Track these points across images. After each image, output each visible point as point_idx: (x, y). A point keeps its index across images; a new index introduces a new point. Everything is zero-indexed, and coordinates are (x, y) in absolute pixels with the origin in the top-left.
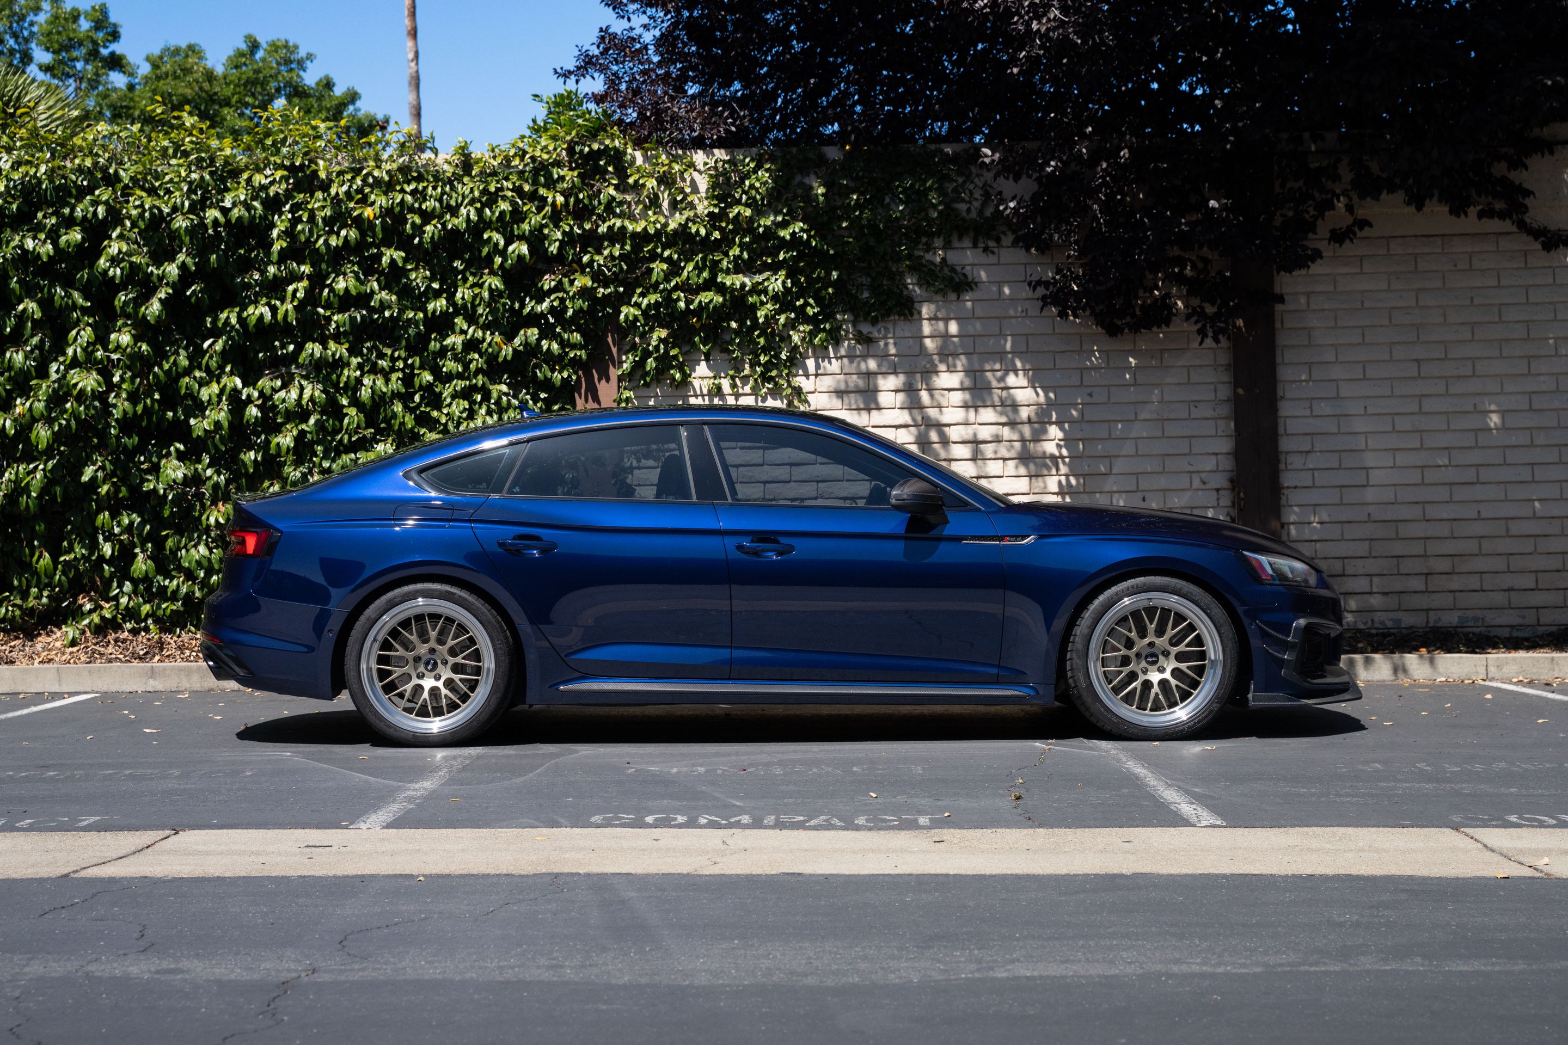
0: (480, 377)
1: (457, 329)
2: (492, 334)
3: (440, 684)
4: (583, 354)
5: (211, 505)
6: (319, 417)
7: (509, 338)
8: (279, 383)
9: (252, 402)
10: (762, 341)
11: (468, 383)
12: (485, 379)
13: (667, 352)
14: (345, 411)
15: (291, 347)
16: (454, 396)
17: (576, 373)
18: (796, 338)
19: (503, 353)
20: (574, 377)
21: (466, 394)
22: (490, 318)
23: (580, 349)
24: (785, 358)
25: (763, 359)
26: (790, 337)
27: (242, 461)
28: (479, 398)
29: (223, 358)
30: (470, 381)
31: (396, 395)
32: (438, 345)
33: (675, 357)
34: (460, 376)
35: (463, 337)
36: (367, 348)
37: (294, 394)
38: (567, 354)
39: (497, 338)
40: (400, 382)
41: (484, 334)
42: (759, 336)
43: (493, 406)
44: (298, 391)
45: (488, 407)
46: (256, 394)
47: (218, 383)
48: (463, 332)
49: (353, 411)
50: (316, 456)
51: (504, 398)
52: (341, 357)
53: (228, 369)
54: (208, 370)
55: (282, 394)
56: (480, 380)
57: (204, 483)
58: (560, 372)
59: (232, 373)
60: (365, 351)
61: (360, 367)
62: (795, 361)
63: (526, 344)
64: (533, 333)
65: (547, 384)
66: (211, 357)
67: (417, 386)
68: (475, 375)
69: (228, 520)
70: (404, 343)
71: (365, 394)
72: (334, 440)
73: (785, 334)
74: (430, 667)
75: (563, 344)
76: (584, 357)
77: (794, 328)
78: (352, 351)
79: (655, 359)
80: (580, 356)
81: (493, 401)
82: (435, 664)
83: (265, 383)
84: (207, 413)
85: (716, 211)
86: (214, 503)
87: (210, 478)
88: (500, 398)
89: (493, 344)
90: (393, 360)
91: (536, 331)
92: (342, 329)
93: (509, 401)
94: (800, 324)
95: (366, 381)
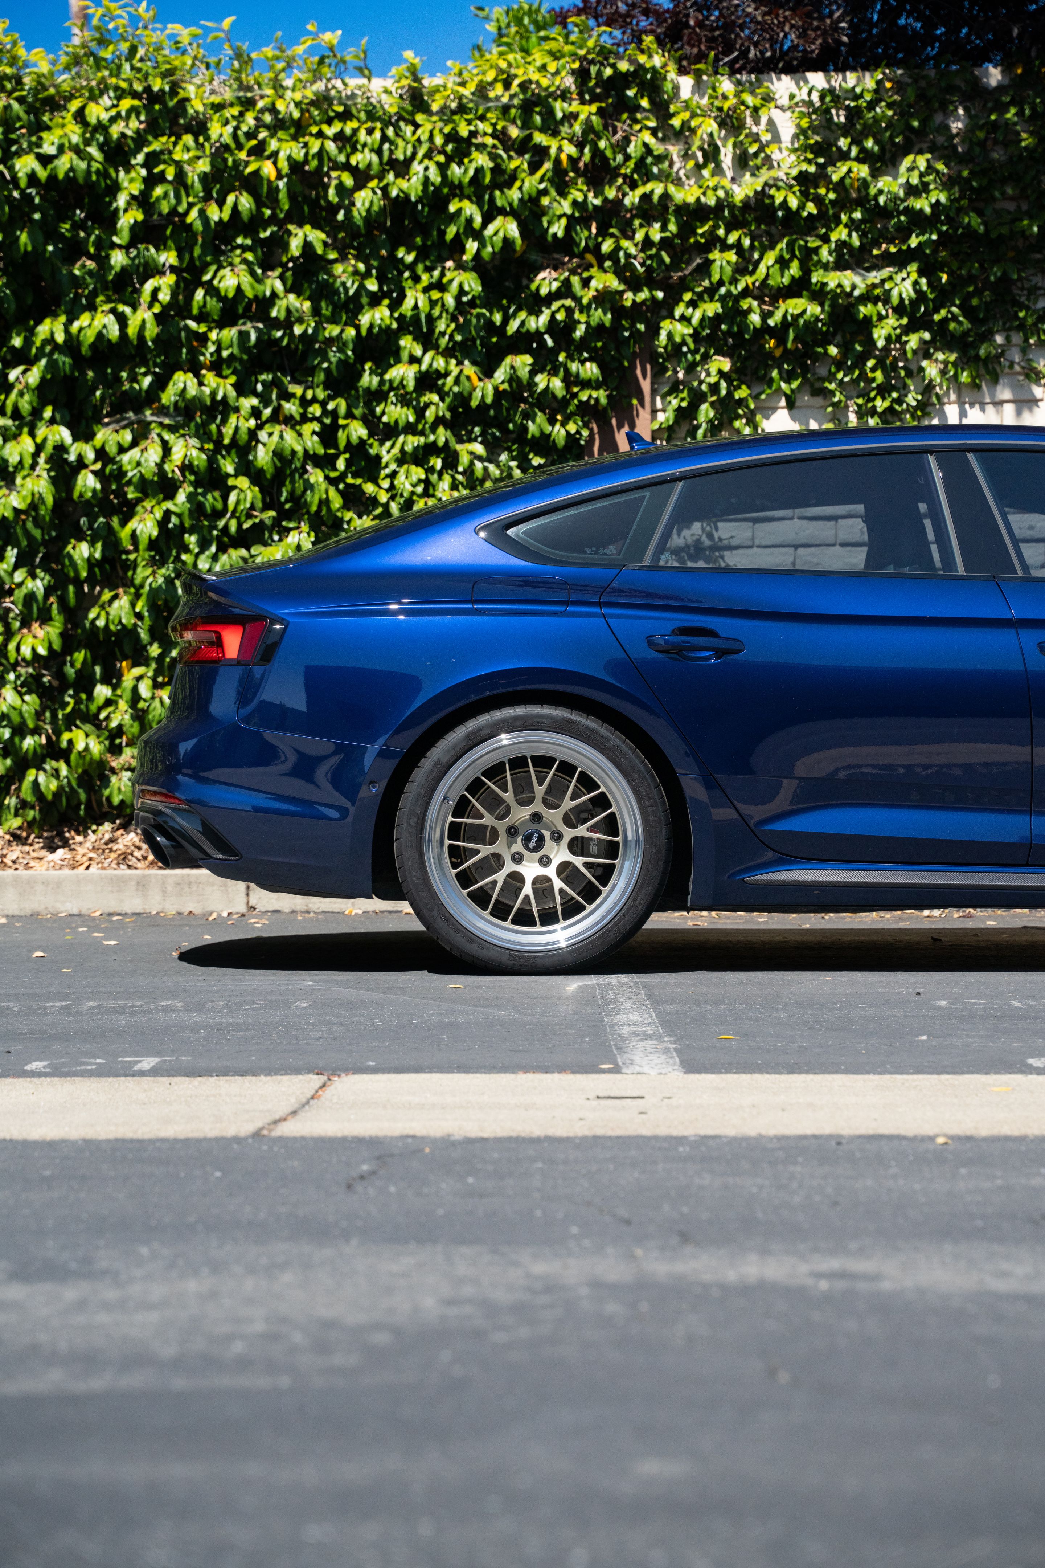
0: (441, 430)
1: (405, 356)
2: (460, 363)
3: (551, 871)
4: (601, 395)
5: (20, 628)
6: (191, 489)
7: (488, 372)
8: (127, 437)
9: (86, 466)
10: (879, 376)
11: (422, 440)
12: (449, 433)
13: (730, 394)
14: (231, 482)
15: (147, 381)
16: (402, 460)
17: (586, 425)
18: (932, 370)
19: (478, 394)
20: (585, 433)
21: (419, 457)
22: (458, 338)
23: (597, 388)
24: (914, 403)
25: (881, 405)
26: (922, 369)
27: (70, 556)
28: (438, 463)
29: (39, 397)
30: (426, 437)
31: (308, 456)
32: (376, 380)
33: (741, 402)
34: (410, 429)
35: (415, 368)
36: (264, 383)
37: (154, 454)
38: (575, 395)
39: (469, 369)
40: (316, 438)
41: (447, 363)
42: (873, 370)
43: (460, 477)
44: (160, 451)
45: (453, 477)
46: (90, 455)
47: (32, 434)
48: (414, 360)
49: (243, 482)
50: (187, 550)
51: (479, 465)
52: (225, 397)
53: (48, 413)
54: (16, 414)
55: (135, 453)
56: (442, 435)
57: (10, 592)
58: (563, 425)
59: (52, 421)
60: (259, 387)
61: (256, 413)
62: (929, 409)
63: (513, 379)
64: (523, 362)
65: (543, 445)
66: (21, 394)
67: (342, 443)
68: (433, 428)
69: (50, 649)
70: (322, 377)
71: (263, 456)
72: (215, 527)
73: (913, 367)
74: (532, 845)
75: (570, 380)
76: (603, 401)
77: (927, 356)
78: (242, 389)
79: (712, 404)
80: (597, 400)
81: (460, 469)
82: (541, 839)
83: (105, 436)
84: (19, 481)
85: (812, 169)
86: (26, 623)
87: (20, 585)
88: (472, 464)
89: (463, 379)
90: (305, 403)
91: (528, 359)
92: (225, 354)
93: (486, 469)
94: (936, 350)
95: (263, 435)
